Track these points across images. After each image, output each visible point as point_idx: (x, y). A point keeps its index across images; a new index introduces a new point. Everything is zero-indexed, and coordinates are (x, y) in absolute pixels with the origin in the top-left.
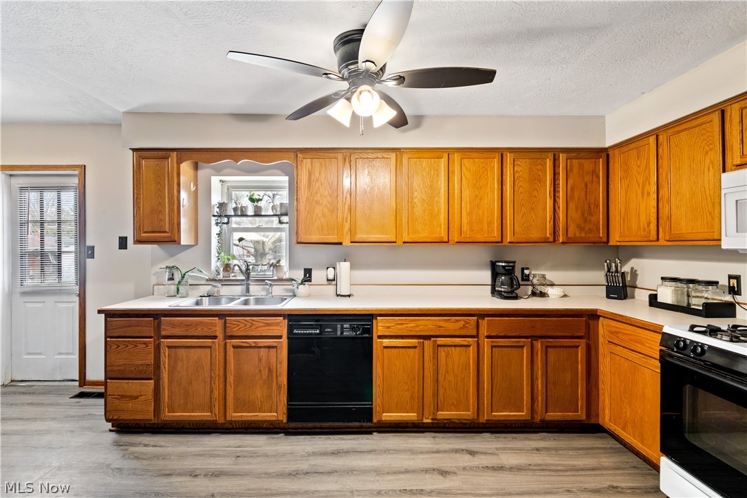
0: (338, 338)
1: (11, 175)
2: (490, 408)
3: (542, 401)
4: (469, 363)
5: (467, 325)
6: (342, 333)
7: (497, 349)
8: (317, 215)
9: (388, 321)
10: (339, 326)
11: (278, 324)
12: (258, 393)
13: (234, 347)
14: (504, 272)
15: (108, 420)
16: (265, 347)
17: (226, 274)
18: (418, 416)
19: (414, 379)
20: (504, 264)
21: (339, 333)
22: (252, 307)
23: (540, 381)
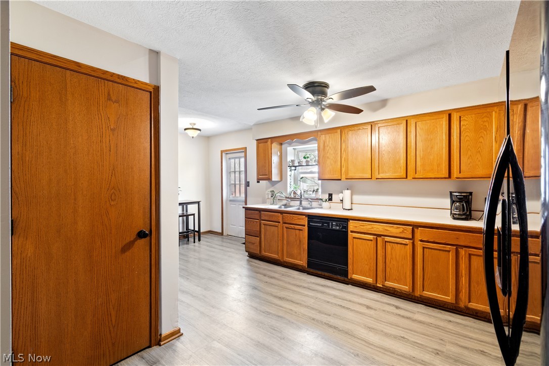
0: (330, 229)
1: (227, 154)
2: (422, 288)
3: (465, 293)
4: (407, 255)
5: (405, 231)
6: (332, 227)
7: (428, 250)
8: (328, 164)
9: (355, 223)
10: (330, 223)
11: (303, 219)
12: (295, 251)
13: (286, 228)
14: (458, 200)
15: (246, 251)
16: (298, 229)
17: (295, 195)
18: (373, 281)
19: (371, 259)
20: (457, 194)
21: (330, 227)
22: (301, 210)
23: (464, 278)
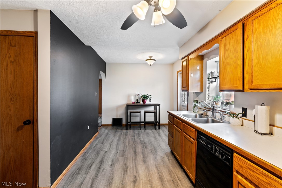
8: (228, 72)
11: (193, 132)
13: (184, 136)
16: (190, 141)
21: (214, 151)
